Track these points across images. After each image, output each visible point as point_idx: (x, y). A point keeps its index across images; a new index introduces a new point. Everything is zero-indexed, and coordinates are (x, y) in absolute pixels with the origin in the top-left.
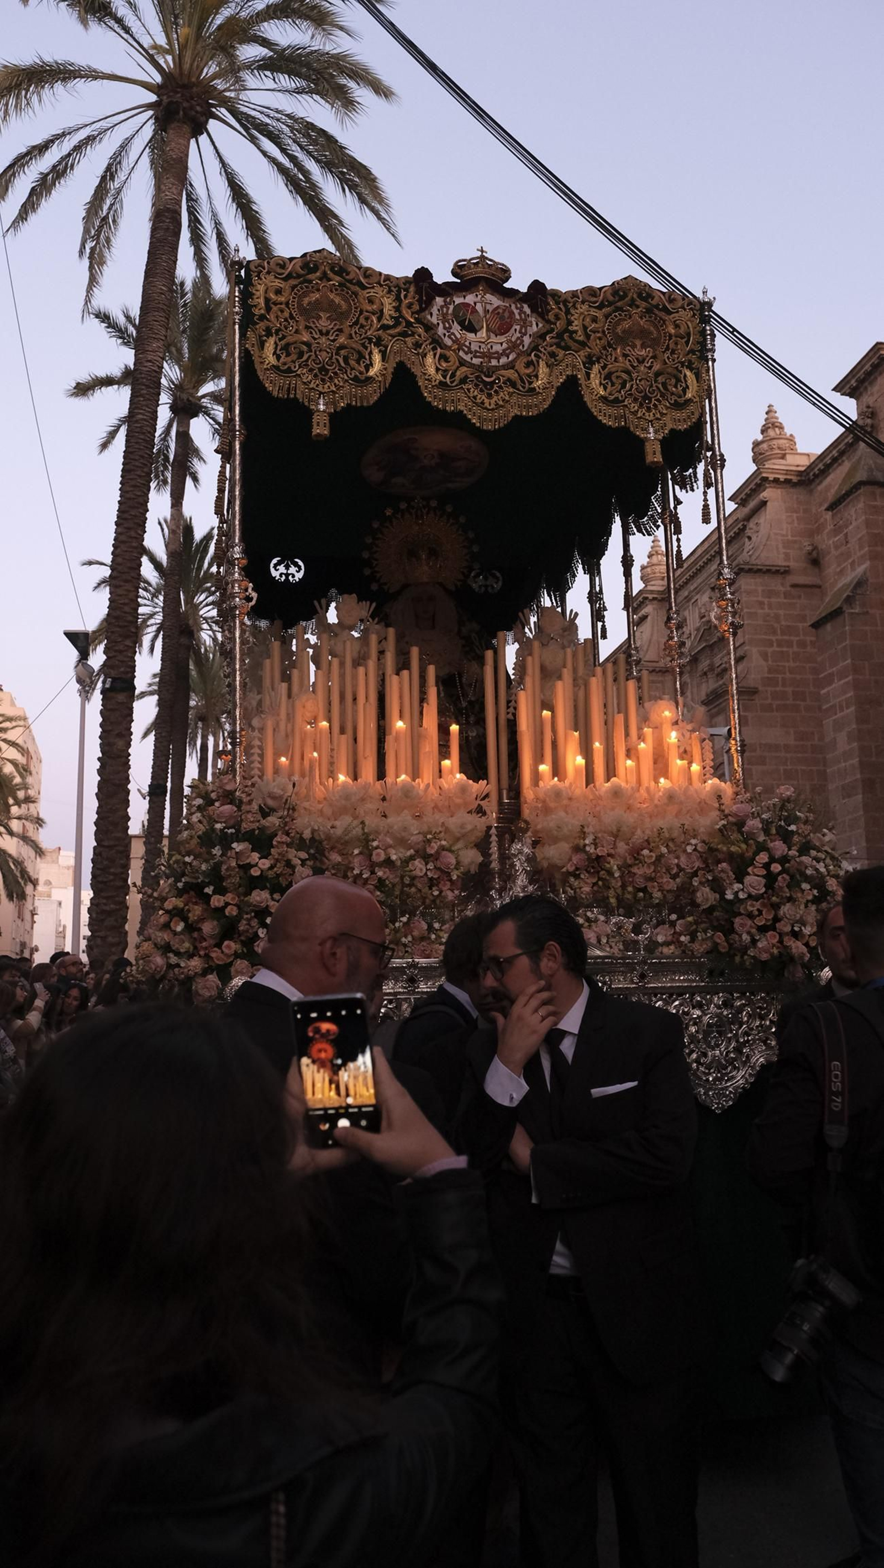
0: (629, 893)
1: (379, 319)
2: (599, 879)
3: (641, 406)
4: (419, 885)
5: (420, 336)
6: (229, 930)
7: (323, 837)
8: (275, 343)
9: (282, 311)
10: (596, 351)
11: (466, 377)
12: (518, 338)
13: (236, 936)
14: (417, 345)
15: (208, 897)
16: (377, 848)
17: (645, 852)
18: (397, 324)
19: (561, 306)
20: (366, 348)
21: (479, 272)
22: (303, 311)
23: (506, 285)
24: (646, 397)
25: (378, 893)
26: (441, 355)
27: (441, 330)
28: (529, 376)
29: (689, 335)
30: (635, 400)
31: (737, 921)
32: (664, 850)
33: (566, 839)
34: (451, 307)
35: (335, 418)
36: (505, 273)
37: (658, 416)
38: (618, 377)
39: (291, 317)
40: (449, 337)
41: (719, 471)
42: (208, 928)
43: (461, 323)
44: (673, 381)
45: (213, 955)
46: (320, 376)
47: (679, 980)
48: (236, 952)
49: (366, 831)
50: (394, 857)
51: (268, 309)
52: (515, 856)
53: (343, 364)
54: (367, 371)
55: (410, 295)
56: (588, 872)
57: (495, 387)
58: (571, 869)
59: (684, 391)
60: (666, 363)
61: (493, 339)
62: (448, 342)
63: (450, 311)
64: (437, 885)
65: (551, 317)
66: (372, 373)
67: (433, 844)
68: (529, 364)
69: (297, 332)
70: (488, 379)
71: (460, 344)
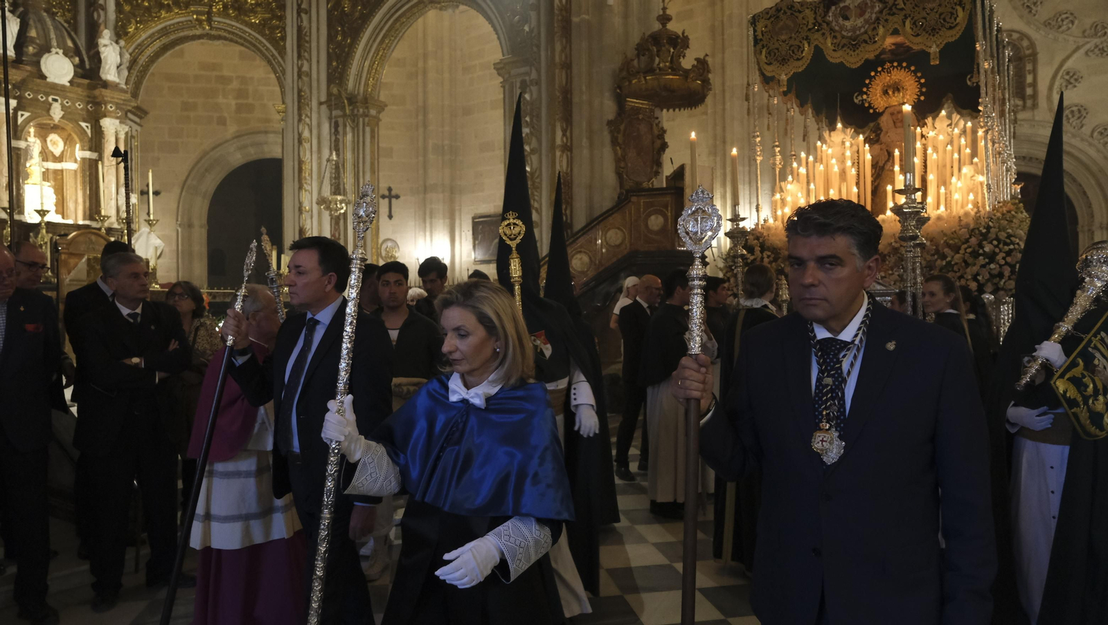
1: (807, 26)
5: (824, 29)
9: (768, 35)
10: (909, 12)
12: (869, 17)
14: (824, 34)
18: (815, 26)
20: (801, 42)
22: (776, 33)
24: (934, 29)
26: (833, 36)
27: (834, 24)
28: (874, 36)
34: (839, 9)
37: (939, 37)
38: (919, 22)
39: (772, 37)
40: (837, 25)
43: (842, 17)
46: (782, 63)
51: (763, 35)
53: (791, 54)
54: (802, 53)
55: (820, 10)
57: (858, 46)
61: (857, 20)
62: (837, 28)
63: (838, 13)
68: (874, 29)
69: (772, 44)
70: (854, 43)
71: (842, 28)
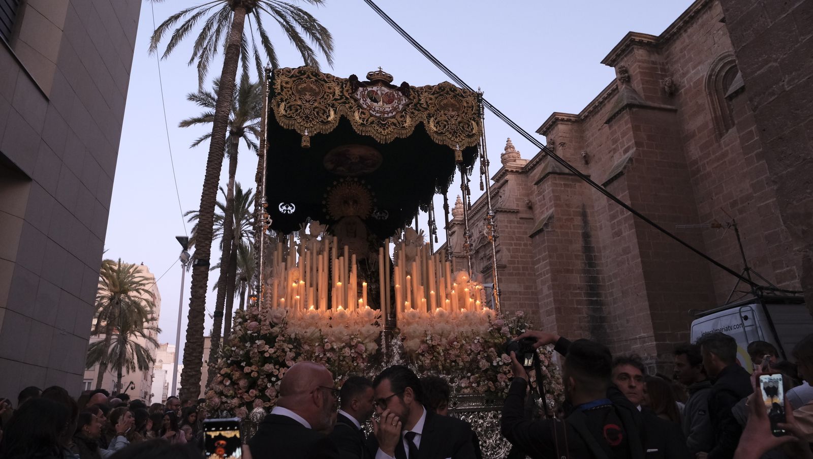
0: (448, 363)
1: (333, 96)
2: (434, 356)
3: (453, 136)
4: (347, 361)
5: (352, 104)
6: (253, 384)
7: (300, 337)
8: (285, 105)
9: (288, 91)
10: (432, 112)
11: (373, 121)
12: (397, 106)
13: (256, 387)
14: (351, 108)
15: (243, 367)
16: (327, 342)
17: (455, 343)
18: (341, 98)
19: (416, 93)
20: (327, 108)
21: (379, 77)
22: (299, 92)
23: (391, 83)
24: (455, 132)
25: (327, 365)
26: (362, 112)
27: (361, 101)
28: (402, 121)
29: (473, 107)
30: (450, 133)
31: (499, 376)
32: (464, 342)
33: (418, 337)
34: (366, 92)
35: (312, 139)
36: (391, 78)
37: (461, 140)
38: (442, 123)
39: (293, 93)
40: (365, 104)
41: (487, 167)
42: (242, 383)
43: (371, 99)
44: (467, 126)
45: (244, 397)
46: (305, 120)
47: (472, 405)
48: (256, 395)
49: (322, 334)
50: (335, 347)
51: (282, 90)
52: (393, 345)
53: (316, 115)
54: (328, 118)
55: (347, 86)
56: (428, 353)
57: (387, 126)
58: (420, 352)
59: (472, 130)
60: (463, 118)
61: (385, 105)
62: (365, 106)
63: (366, 93)
64: (356, 360)
65: (411, 97)
66: (329, 119)
67: (354, 340)
68: (402, 117)
69: (295, 100)
70: (383, 123)
71: (370, 108)
